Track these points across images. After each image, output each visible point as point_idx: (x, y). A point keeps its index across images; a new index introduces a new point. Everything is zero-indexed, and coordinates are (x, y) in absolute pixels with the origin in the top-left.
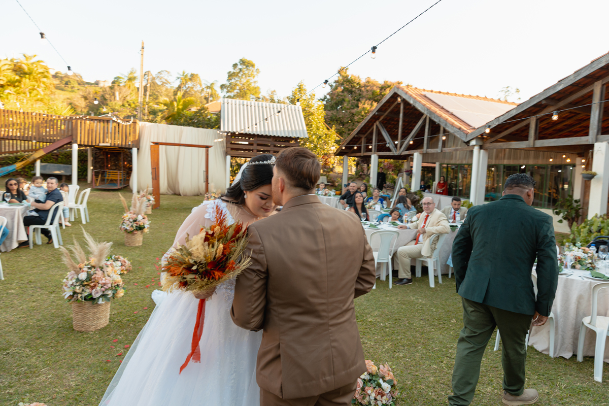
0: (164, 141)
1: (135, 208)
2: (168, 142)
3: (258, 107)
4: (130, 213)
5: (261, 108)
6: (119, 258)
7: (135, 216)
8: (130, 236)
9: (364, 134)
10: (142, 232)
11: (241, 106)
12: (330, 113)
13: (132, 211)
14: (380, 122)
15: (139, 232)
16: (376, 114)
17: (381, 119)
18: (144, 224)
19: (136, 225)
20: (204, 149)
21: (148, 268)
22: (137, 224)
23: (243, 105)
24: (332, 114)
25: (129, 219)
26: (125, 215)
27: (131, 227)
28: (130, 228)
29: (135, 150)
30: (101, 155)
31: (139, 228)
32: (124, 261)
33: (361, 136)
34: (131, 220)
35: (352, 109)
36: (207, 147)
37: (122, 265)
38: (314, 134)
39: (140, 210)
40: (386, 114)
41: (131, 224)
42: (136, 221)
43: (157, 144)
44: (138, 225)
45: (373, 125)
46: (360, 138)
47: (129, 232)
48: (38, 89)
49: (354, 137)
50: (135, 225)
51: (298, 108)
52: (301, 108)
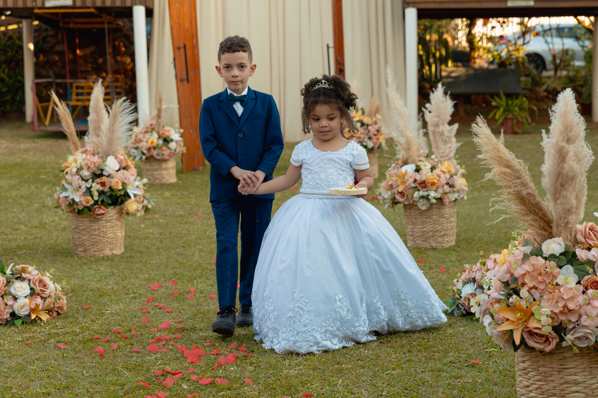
1: (98, 135)
4: (85, 152)
6: (24, 270)
7: (96, 159)
8: (84, 223)
10: (121, 213)
13: (89, 147)
15: (112, 212)
18: (124, 184)
19: (99, 187)
21: (115, 308)
22: (103, 184)
25: (80, 169)
26: (71, 158)
27: (84, 194)
28: (83, 199)
29: (139, 14)
30: (59, 42)
31: (111, 196)
32: (41, 281)
34: (86, 173)
37: (33, 293)
39: (111, 142)
41: (84, 185)
42: (101, 175)
44: (106, 189)
47: (80, 212)
50: (96, 187)
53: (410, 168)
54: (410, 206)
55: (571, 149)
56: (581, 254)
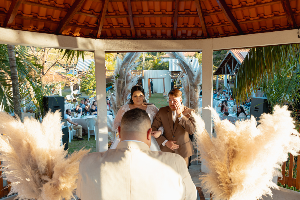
0: (152, 78)
2: (153, 77)
12: (215, 56)
20: (163, 79)
29: (143, 79)
33: (222, 68)
35: (225, 53)
36: (164, 78)
40: (229, 60)
43: (149, 78)
45: (225, 63)
48: (110, 57)
49: (219, 68)
51: (197, 59)
52: (198, 59)
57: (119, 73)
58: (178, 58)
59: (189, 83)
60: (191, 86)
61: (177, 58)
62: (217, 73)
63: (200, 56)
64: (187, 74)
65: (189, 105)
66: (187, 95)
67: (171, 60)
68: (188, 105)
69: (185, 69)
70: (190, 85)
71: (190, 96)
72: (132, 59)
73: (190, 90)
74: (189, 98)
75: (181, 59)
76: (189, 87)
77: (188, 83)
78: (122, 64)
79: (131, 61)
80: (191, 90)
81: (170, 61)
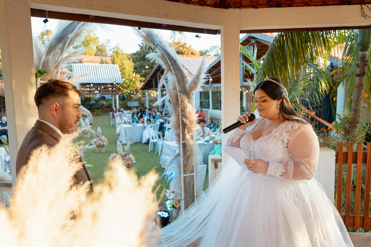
3: (94, 67)
5: (95, 68)
9: (154, 78)
11: (84, 67)
14: (160, 72)
16: (157, 68)
17: (160, 71)
23: (85, 67)
24: (141, 63)
33: (153, 79)
38: (127, 79)
45: (157, 74)
46: (152, 81)
49: (149, 80)
51: (116, 66)
52: (118, 66)
53: (83, 128)
54: (84, 133)
55: (100, 131)
56: (101, 139)
57: (43, 67)
58: (158, 45)
59: (178, 89)
60: (182, 95)
61: (156, 44)
62: (146, 87)
63: (119, 61)
64: (174, 73)
65: (179, 127)
66: (175, 109)
67: (76, 65)
68: (177, 126)
69: (170, 64)
70: (180, 92)
71: (180, 111)
72: (71, 40)
73: (180, 102)
74: (179, 114)
75: (163, 47)
76: (177, 96)
77: (175, 88)
78: (49, 47)
79: (69, 44)
80: (182, 101)
81: (74, 67)
